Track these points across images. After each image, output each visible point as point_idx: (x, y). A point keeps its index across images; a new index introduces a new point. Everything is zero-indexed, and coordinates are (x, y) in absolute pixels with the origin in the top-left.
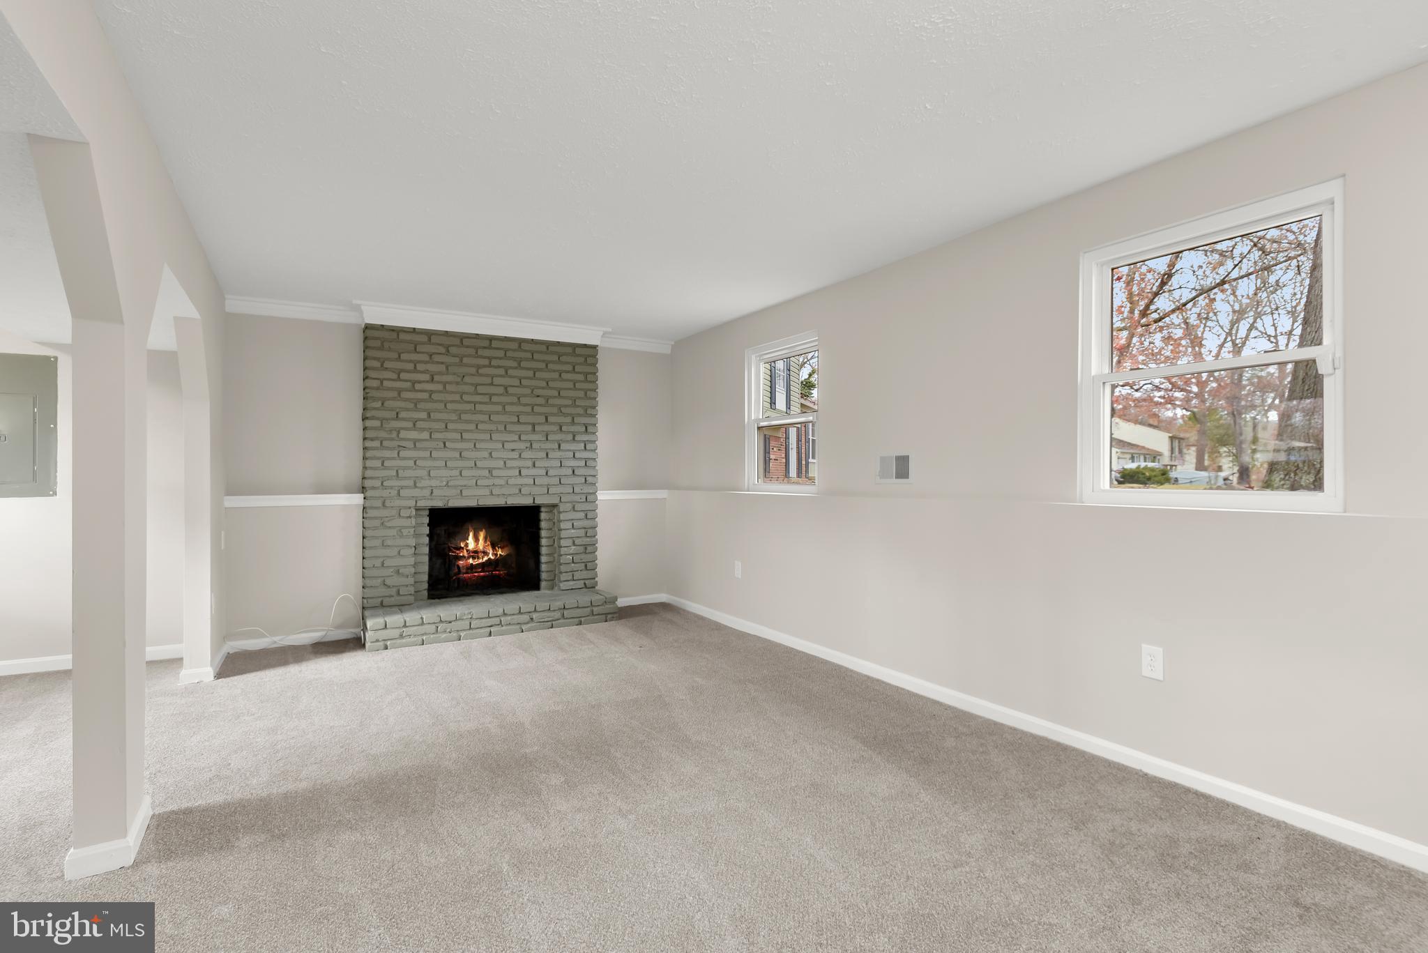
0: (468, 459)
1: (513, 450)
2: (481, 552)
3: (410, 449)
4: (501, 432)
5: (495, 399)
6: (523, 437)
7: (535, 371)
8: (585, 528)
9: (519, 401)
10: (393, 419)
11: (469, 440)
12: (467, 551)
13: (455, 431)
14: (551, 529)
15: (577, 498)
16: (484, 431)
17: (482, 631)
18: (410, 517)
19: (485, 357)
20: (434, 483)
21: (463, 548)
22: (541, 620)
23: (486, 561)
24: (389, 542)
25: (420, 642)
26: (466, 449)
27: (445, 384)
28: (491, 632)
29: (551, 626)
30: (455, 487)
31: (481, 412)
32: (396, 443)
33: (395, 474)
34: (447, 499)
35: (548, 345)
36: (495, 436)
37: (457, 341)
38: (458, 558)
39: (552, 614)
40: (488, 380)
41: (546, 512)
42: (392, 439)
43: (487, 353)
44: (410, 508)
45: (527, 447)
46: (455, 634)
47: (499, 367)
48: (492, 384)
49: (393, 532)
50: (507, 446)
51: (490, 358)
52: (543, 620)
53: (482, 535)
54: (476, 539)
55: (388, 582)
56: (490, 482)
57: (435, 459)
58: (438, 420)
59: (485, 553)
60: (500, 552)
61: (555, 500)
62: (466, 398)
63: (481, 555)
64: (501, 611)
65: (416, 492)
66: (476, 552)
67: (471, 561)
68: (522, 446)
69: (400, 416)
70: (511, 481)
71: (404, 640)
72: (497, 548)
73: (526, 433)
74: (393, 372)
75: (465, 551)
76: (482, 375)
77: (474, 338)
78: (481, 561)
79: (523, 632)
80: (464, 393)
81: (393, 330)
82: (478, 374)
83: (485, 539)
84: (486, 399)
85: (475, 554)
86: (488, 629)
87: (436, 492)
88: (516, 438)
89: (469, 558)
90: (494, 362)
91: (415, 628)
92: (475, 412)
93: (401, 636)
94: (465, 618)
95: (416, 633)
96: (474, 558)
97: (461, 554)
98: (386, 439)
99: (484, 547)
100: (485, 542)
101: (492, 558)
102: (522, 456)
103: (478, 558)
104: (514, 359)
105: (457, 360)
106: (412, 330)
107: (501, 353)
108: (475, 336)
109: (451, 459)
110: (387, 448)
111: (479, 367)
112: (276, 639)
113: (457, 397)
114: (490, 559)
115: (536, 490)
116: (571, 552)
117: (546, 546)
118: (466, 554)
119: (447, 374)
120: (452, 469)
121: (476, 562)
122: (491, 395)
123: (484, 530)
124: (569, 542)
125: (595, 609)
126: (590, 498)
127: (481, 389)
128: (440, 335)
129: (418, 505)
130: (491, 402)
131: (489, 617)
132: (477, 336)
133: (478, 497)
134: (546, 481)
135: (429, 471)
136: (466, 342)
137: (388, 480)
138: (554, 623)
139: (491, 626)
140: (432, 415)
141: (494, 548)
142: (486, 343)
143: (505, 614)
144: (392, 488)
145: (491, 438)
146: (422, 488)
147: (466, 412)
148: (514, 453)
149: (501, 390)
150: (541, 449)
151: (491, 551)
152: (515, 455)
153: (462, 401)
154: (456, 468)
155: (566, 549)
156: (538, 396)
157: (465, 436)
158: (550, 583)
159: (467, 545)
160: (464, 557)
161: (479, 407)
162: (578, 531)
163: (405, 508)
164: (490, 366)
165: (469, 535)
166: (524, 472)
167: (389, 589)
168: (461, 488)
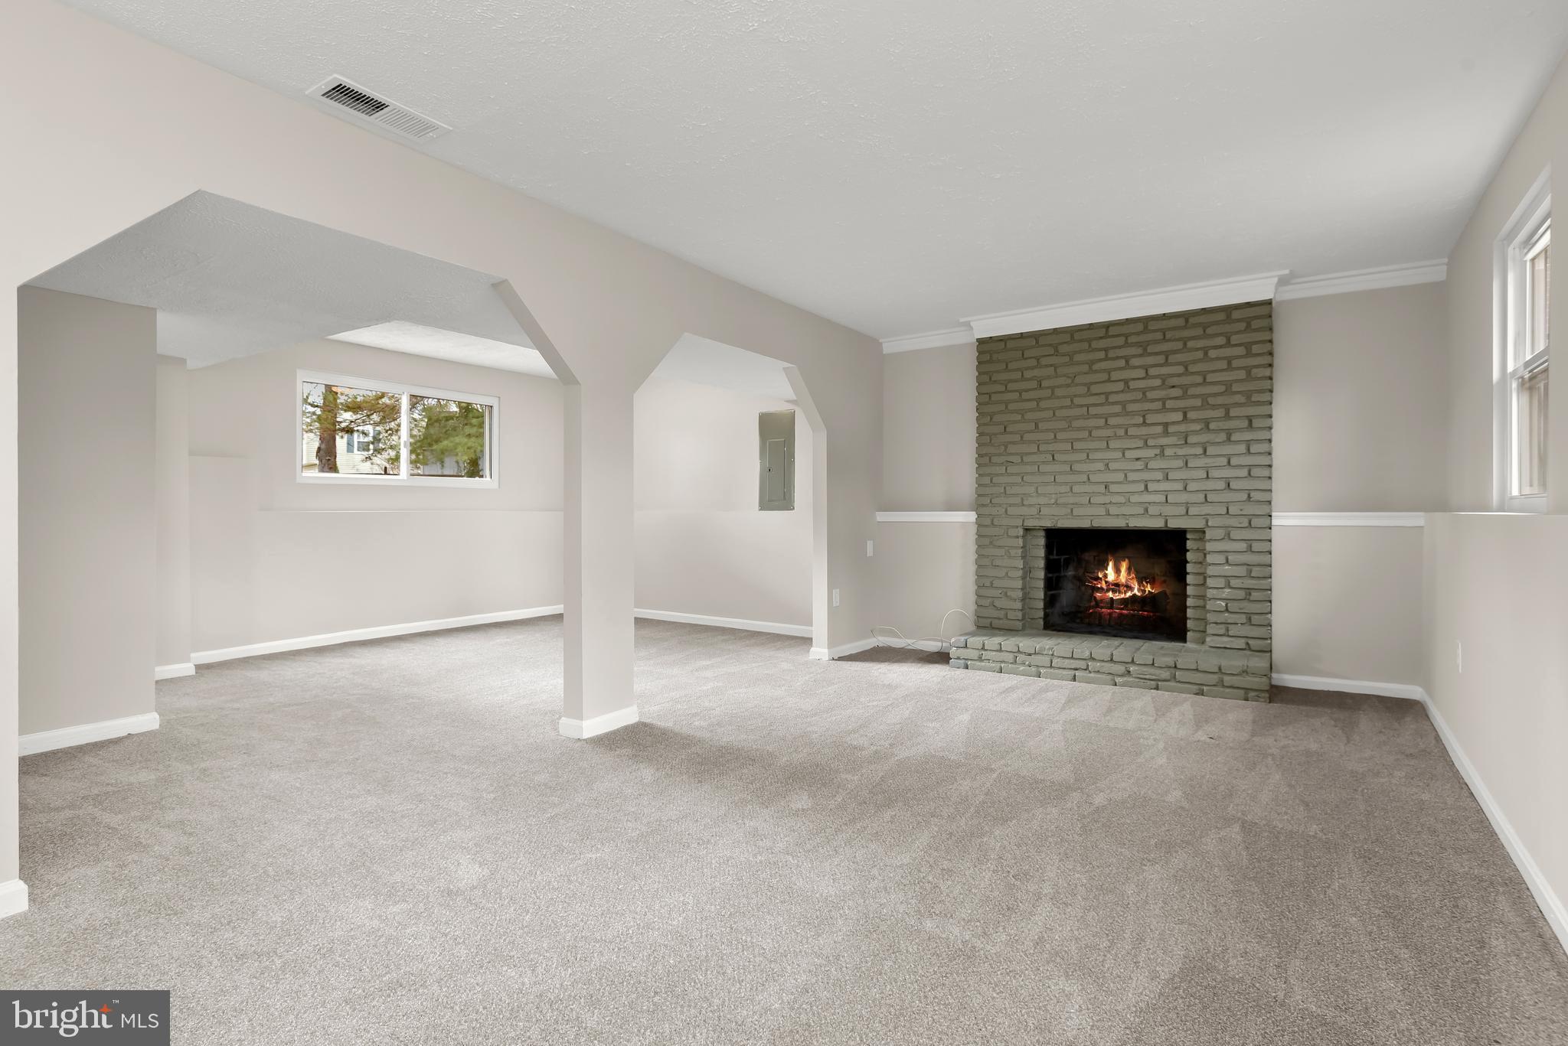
0: (1080, 472)
1: (1137, 459)
2: (1123, 585)
3: (1017, 464)
4: (1120, 437)
5: (1112, 398)
6: (1151, 442)
7: (1167, 354)
8: (1248, 565)
9: (1146, 396)
10: (1001, 434)
11: (1081, 450)
12: (1106, 582)
13: (1066, 441)
14: (1201, 563)
15: (1233, 522)
16: (1100, 438)
17: (1065, 672)
18: (1017, 537)
19: (1100, 350)
20: (1042, 500)
21: (1101, 579)
22: (1141, 676)
23: (1130, 597)
24: (998, 562)
25: (998, 669)
26: (1078, 462)
27: (1053, 388)
28: (1075, 676)
29: (1155, 686)
30: (1065, 505)
31: (1096, 416)
32: (1003, 459)
33: (1002, 491)
34: (1056, 518)
35: (1186, 316)
36: (1112, 445)
37: (1067, 337)
38: (1096, 589)
39: (1158, 672)
40: (1104, 377)
41: (1195, 540)
42: (1000, 455)
43: (1102, 344)
44: (1017, 527)
45: (1156, 455)
46: (1034, 669)
47: (1118, 358)
48: (1109, 380)
49: (1001, 552)
50: (1129, 454)
51: (1106, 350)
52: (1145, 677)
53: (1124, 566)
54: (1118, 571)
55: (998, 603)
56: (1107, 499)
57: (1044, 473)
58: (1047, 430)
59: (1129, 588)
60: (1149, 588)
61: (1199, 524)
62: (1077, 401)
63: (1122, 589)
64: (1087, 654)
65: (1024, 511)
66: (1117, 585)
67: (1110, 595)
68: (1151, 453)
69: (1007, 429)
70: (1134, 499)
71: (983, 664)
72: (1144, 583)
73: (1155, 436)
74: (1001, 384)
75: (1104, 582)
76: (1096, 372)
77: (1088, 329)
78: (1123, 596)
79: (1116, 685)
80: (1075, 396)
81: (1001, 340)
82: (1091, 371)
83: (1129, 570)
84: (1101, 399)
85: (1116, 586)
86: (1073, 672)
87: (1044, 511)
88: (1140, 443)
89: (1108, 591)
90: (1111, 354)
91: (994, 653)
92: (1088, 416)
93: (980, 659)
94: (1045, 653)
95: (994, 659)
96: (1114, 591)
97: (1099, 586)
98: (996, 455)
99: (1127, 580)
100: (1129, 573)
101: (1139, 594)
102: (1149, 467)
103: (1120, 592)
104: (1138, 344)
105: (1067, 359)
106: (1020, 336)
107: (1121, 341)
108: (1088, 326)
109: (1060, 473)
110: (996, 464)
111: (1092, 363)
112: (910, 641)
113: (1068, 402)
114: (1135, 595)
115: (1168, 510)
116: (1224, 596)
117: (1194, 585)
118: (1104, 586)
119: (1057, 377)
120: (1061, 484)
121: (1117, 596)
122: (1107, 394)
123: (1127, 560)
124: (1221, 583)
125: (1226, 679)
126: (1260, 521)
127: (1095, 389)
128: (1050, 334)
129: (1025, 524)
130: (1107, 403)
131: (1072, 658)
132: (1091, 326)
133: (1092, 518)
134: (1184, 497)
135: (1037, 488)
136: (1077, 336)
137: (997, 497)
138: (1160, 683)
139: (1076, 669)
140: (1040, 425)
141: (1140, 583)
142: (1102, 332)
143: (1092, 659)
144: (1000, 505)
145: (1108, 447)
146: (1030, 506)
147: (1077, 418)
148: (1138, 463)
149: (1121, 386)
150: (1176, 456)
151: (1136, 586)
152: (1139, 465)
153: (1073, 406)
154: (1066, 483)
155: (1215, 591)
156: (1173, 387)
157: (1077, 445)
158: (1198, 635)
159: (1106, 576)
160: (1102, 588)
161: (1093, 411)
162: (1234, 567)
163: (1013, 527)
164: (1107, 359)
165: (1108, 565)
166: (1152, 487)
167: (998, 612)
168: (1072, 506)
